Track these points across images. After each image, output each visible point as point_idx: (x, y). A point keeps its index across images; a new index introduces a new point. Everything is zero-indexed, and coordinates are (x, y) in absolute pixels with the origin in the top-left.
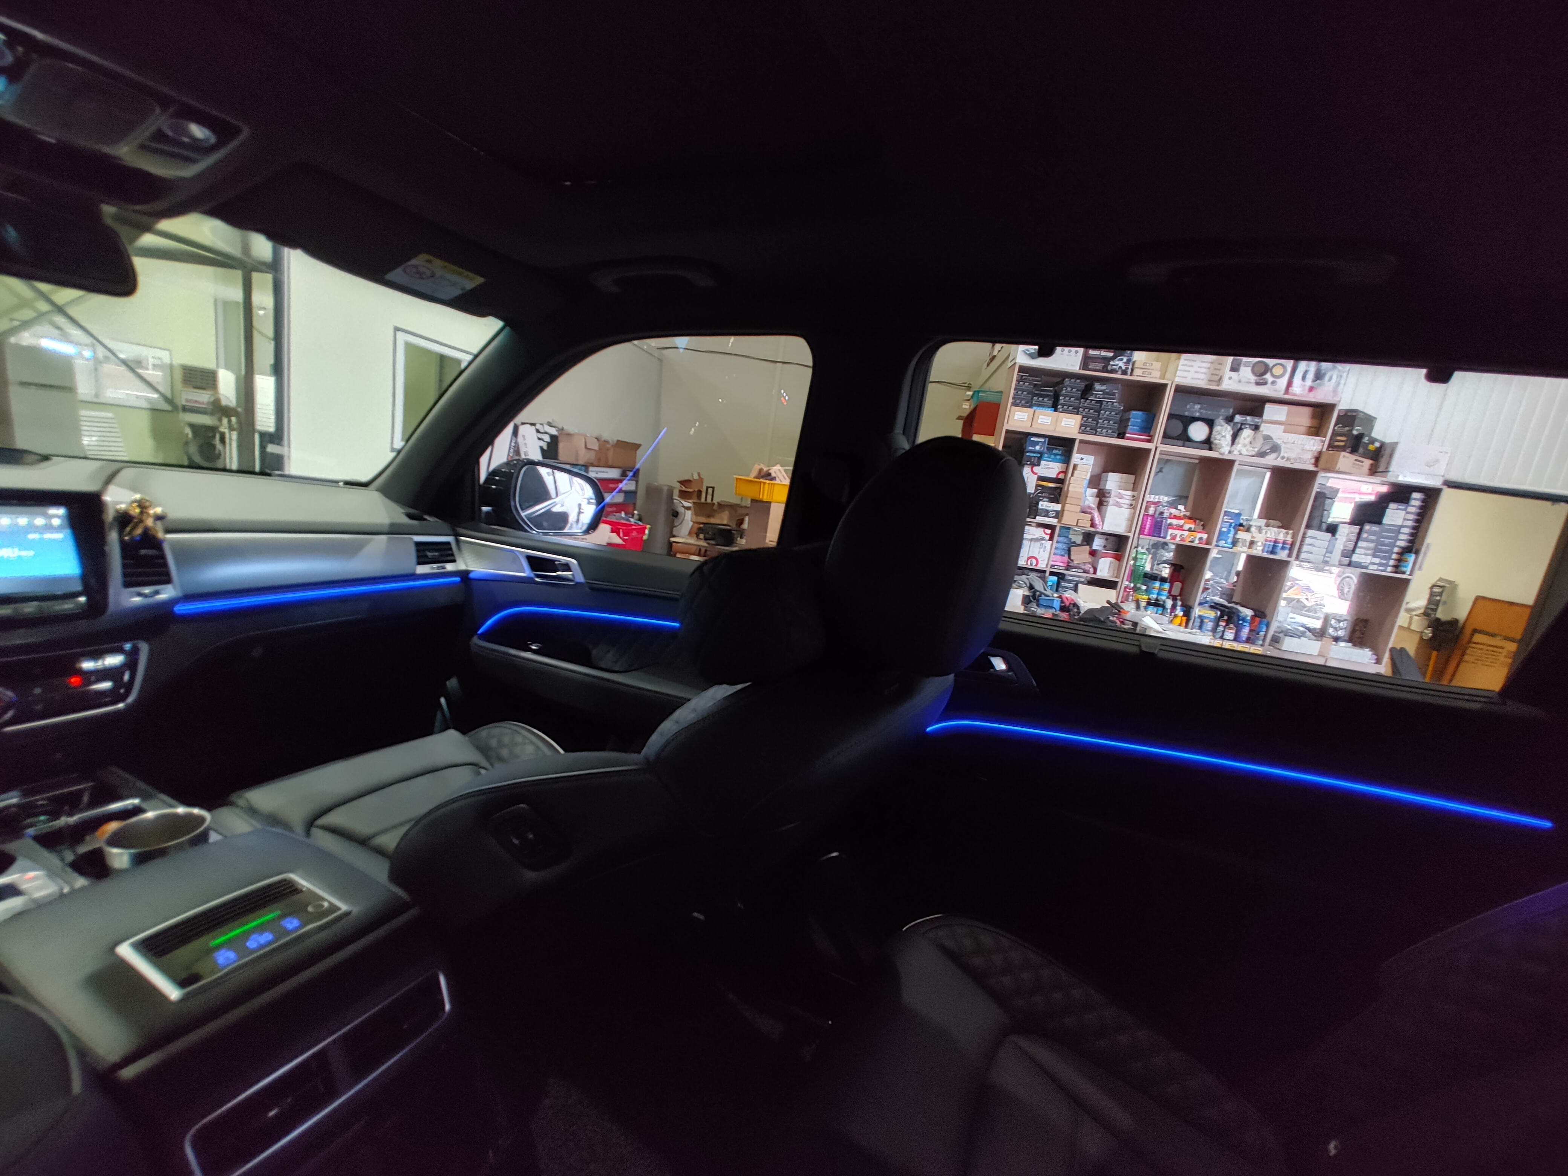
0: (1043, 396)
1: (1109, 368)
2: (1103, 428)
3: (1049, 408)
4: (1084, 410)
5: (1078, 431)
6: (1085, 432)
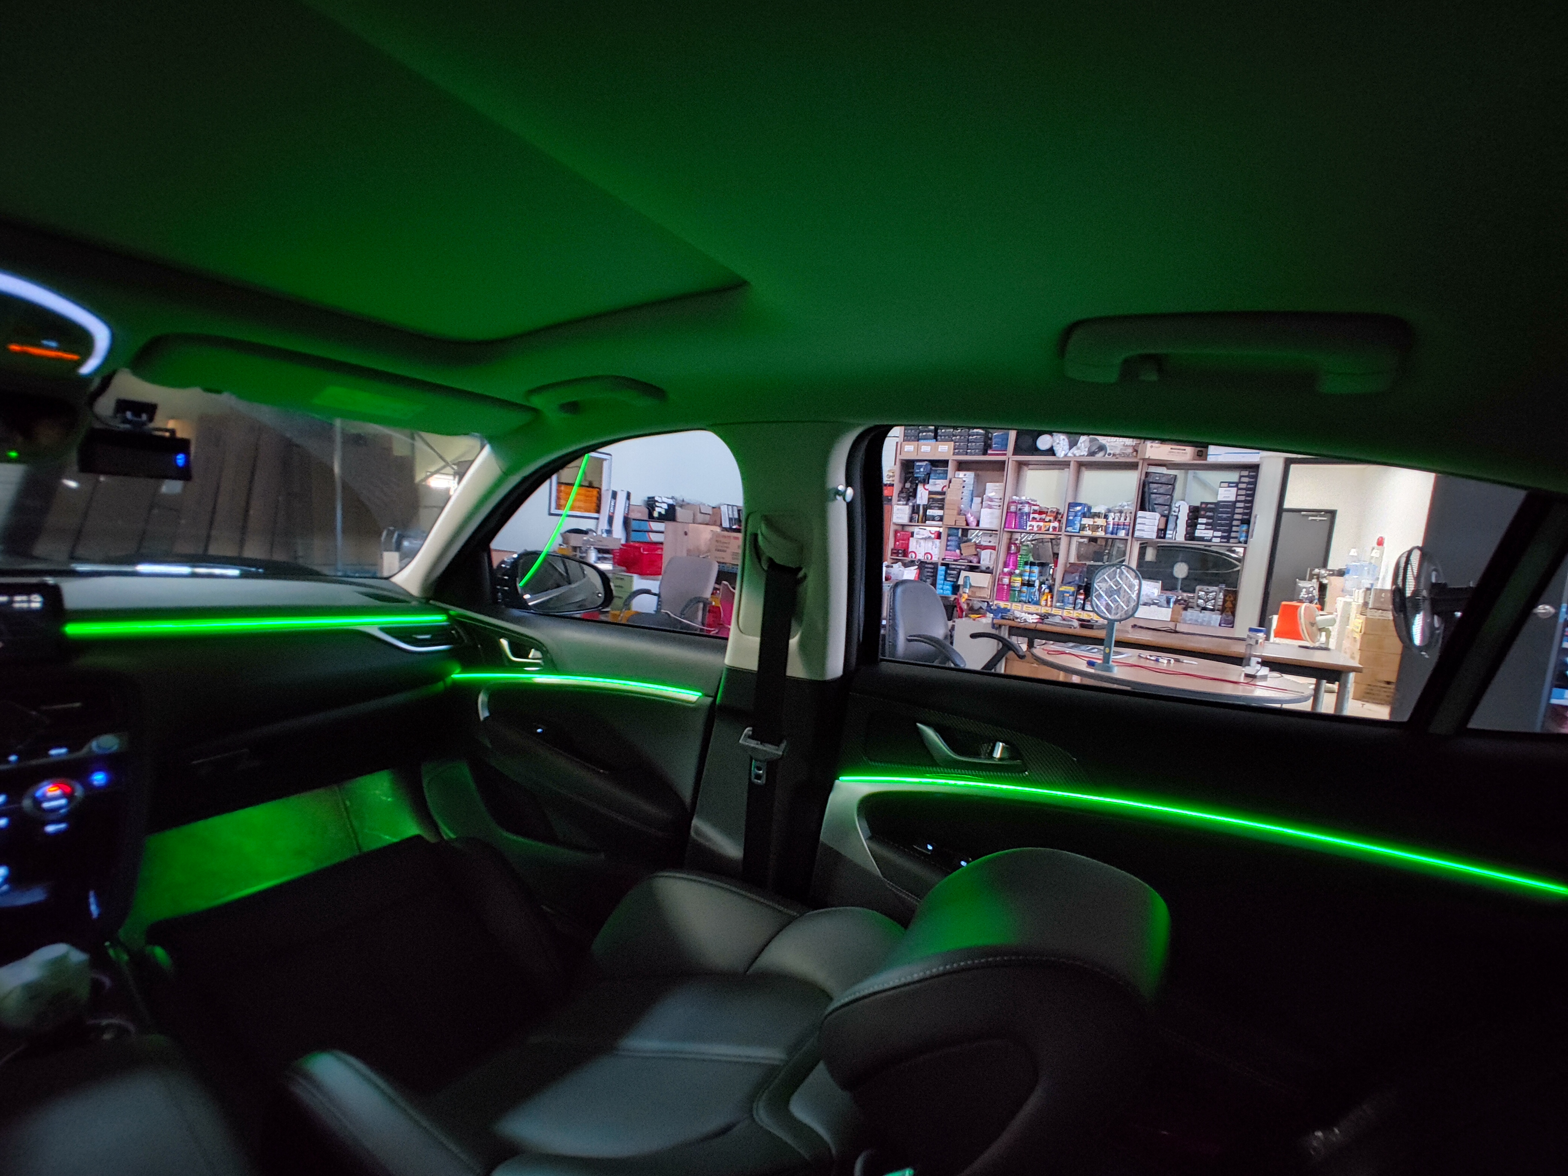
0: (927, 432)
2: (971, 450)
3: (932, 439)
4: (956, 437)
5: (952, 453)
6: (958, 454)
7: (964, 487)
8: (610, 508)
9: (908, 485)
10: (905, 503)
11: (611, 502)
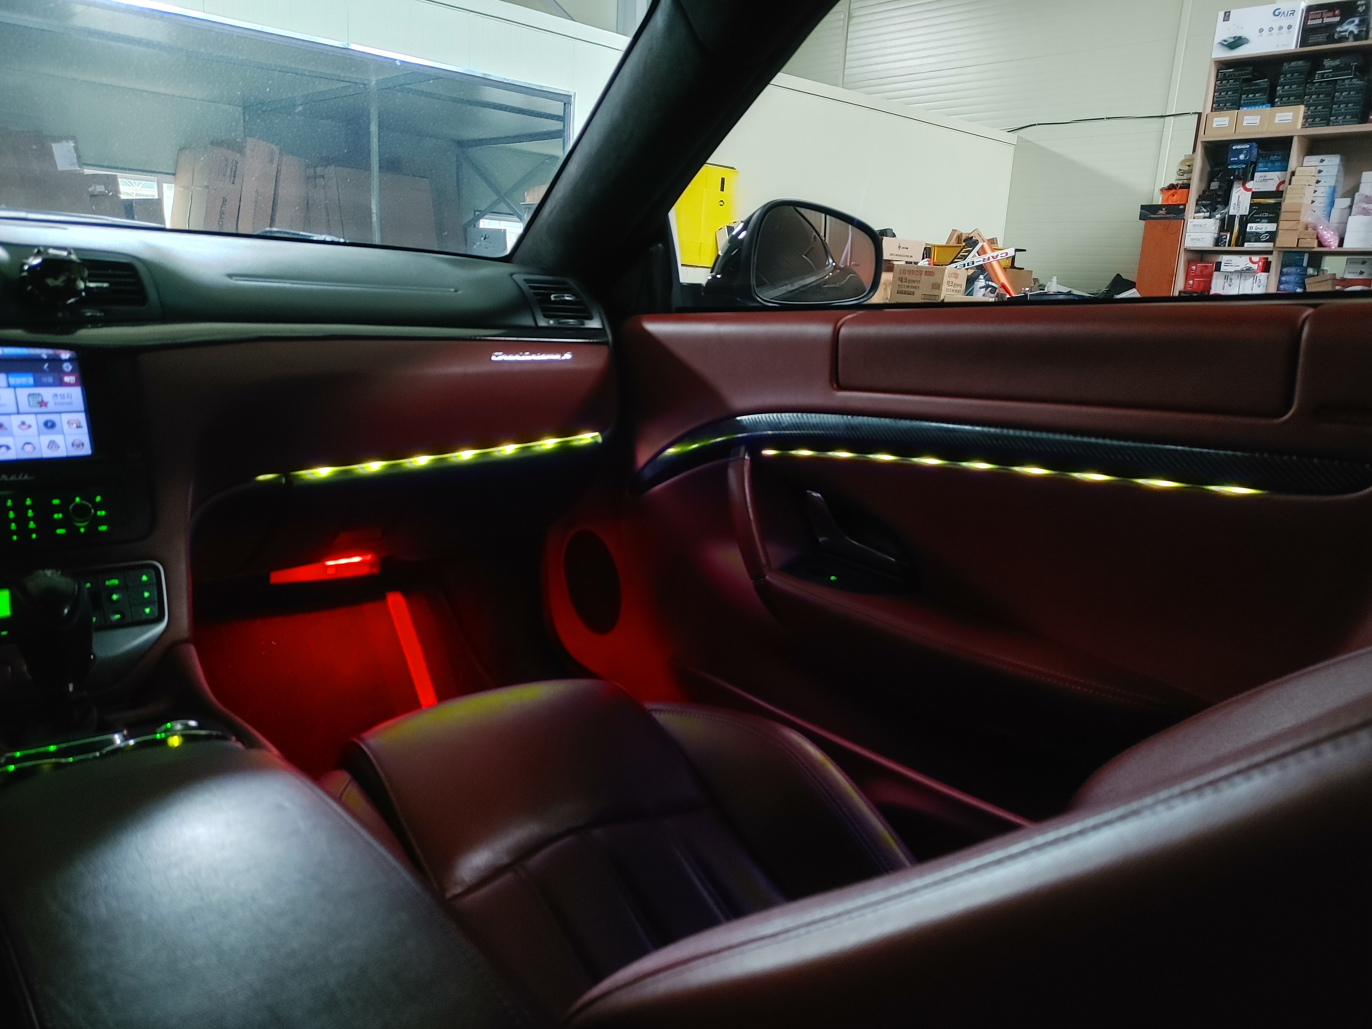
0: (1255, 92)
1: (1336, 36)
2: (1337, 116)
3: (1264, 104)
4: (1310, 98)
5: (1299, 126)
6: (1312, 125)
7: (1318, 182)
9: (1215, 185)
10: (1207, 214)
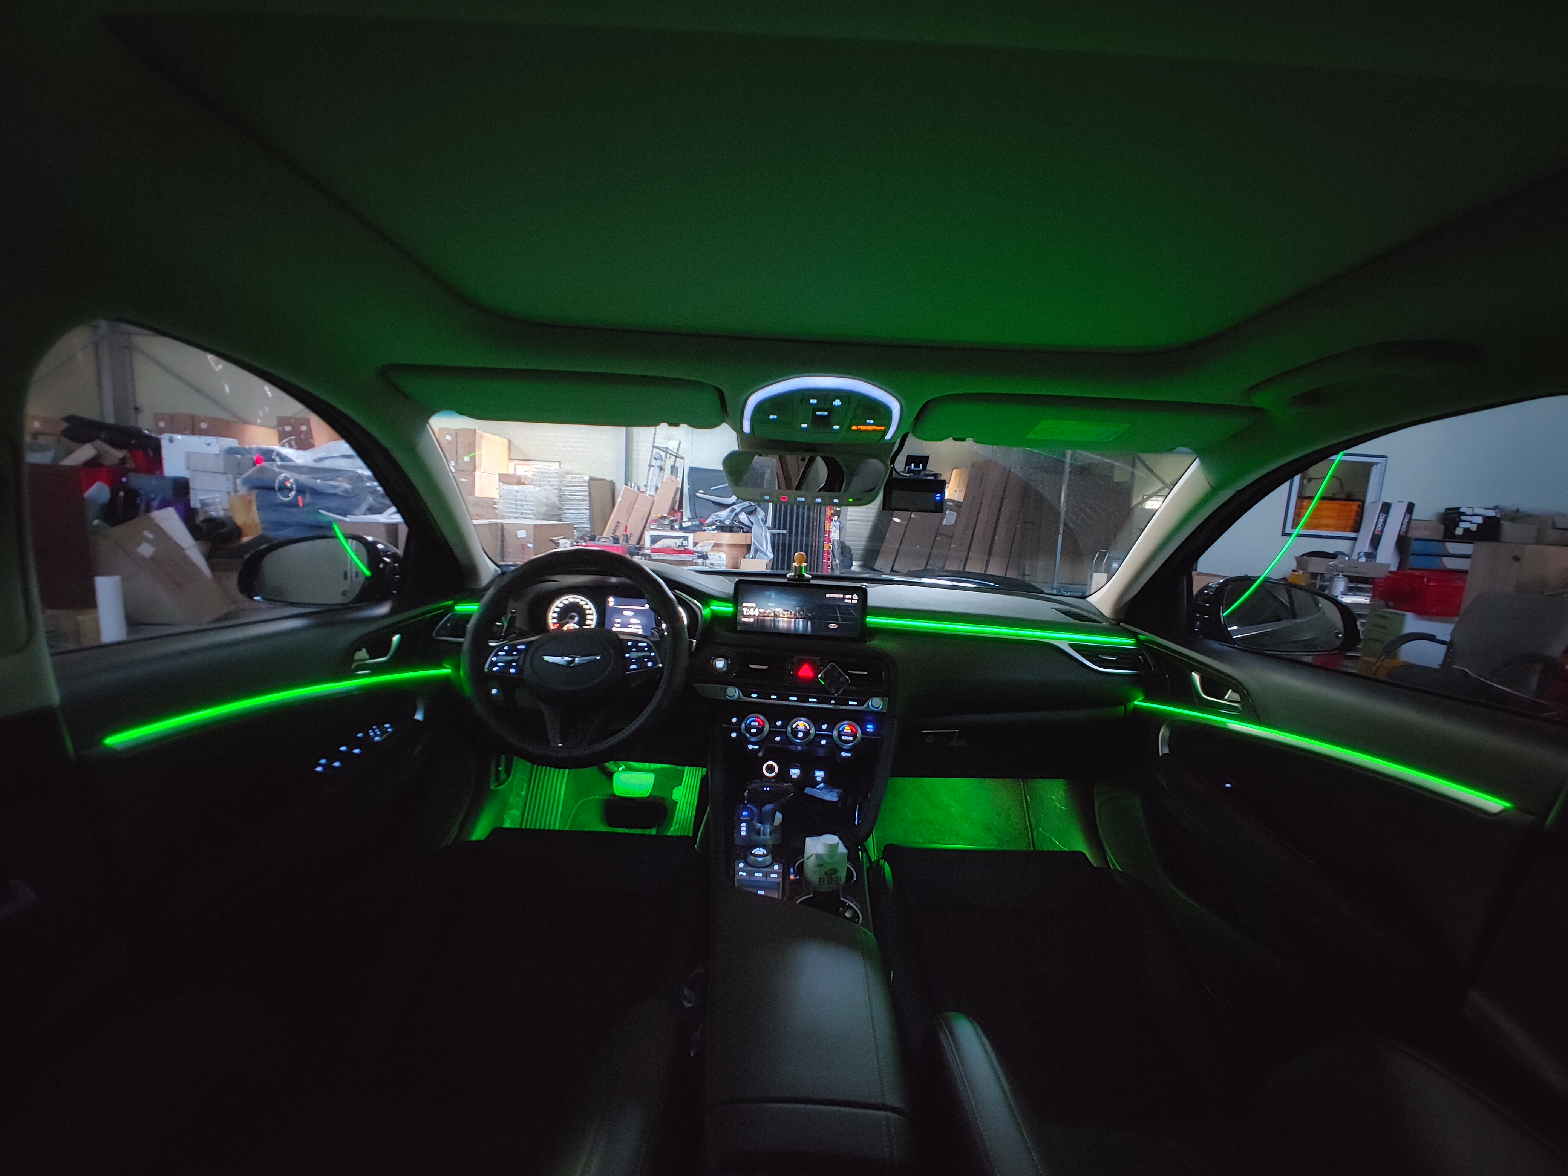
8: (1376, 525)
11: (1379, 517)
